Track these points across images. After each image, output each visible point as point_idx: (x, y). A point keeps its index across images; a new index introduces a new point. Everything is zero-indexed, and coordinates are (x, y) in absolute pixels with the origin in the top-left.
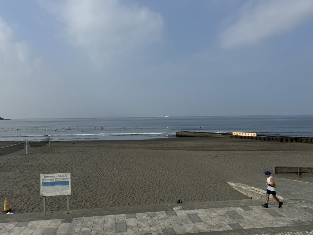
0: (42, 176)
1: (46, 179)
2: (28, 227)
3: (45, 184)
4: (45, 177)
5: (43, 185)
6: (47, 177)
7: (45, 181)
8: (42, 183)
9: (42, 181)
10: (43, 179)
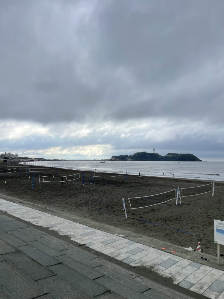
0: (216, 222)
1: (220, 226)
2: (200, 270)
3: (219, 231)
4: (219, 223)
5: (217, 231)
6: (221, 224)
7: (219, 228)
8: (216, 229)
9: (216, 227)
10: (217, 226)
